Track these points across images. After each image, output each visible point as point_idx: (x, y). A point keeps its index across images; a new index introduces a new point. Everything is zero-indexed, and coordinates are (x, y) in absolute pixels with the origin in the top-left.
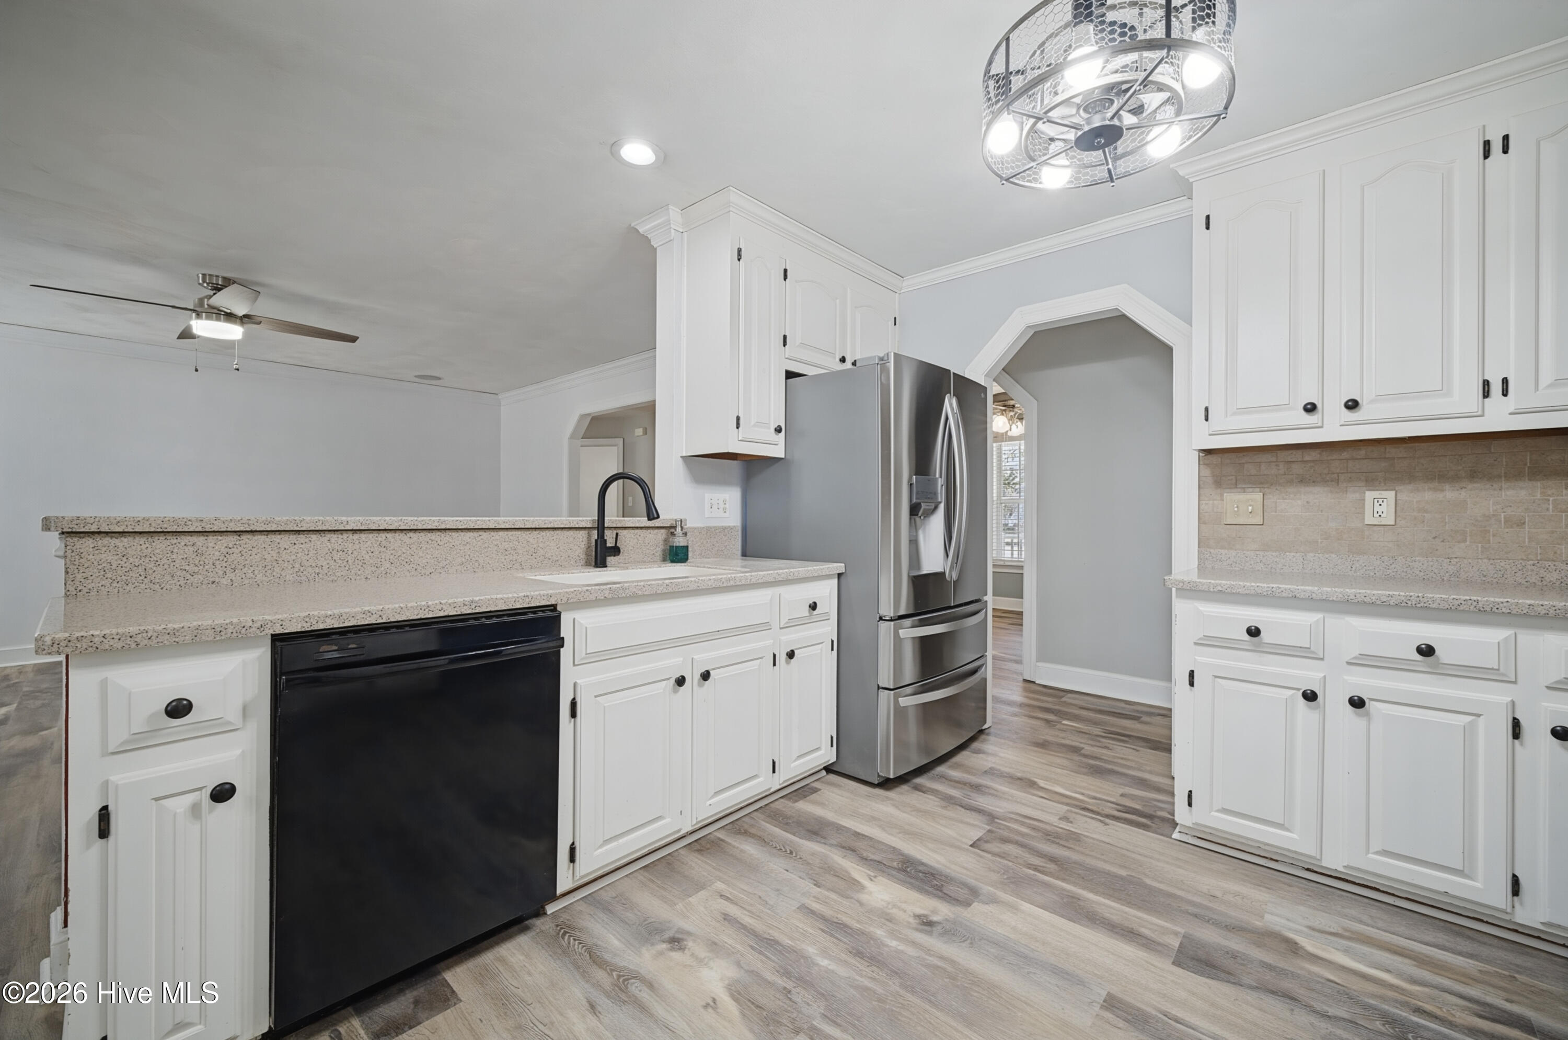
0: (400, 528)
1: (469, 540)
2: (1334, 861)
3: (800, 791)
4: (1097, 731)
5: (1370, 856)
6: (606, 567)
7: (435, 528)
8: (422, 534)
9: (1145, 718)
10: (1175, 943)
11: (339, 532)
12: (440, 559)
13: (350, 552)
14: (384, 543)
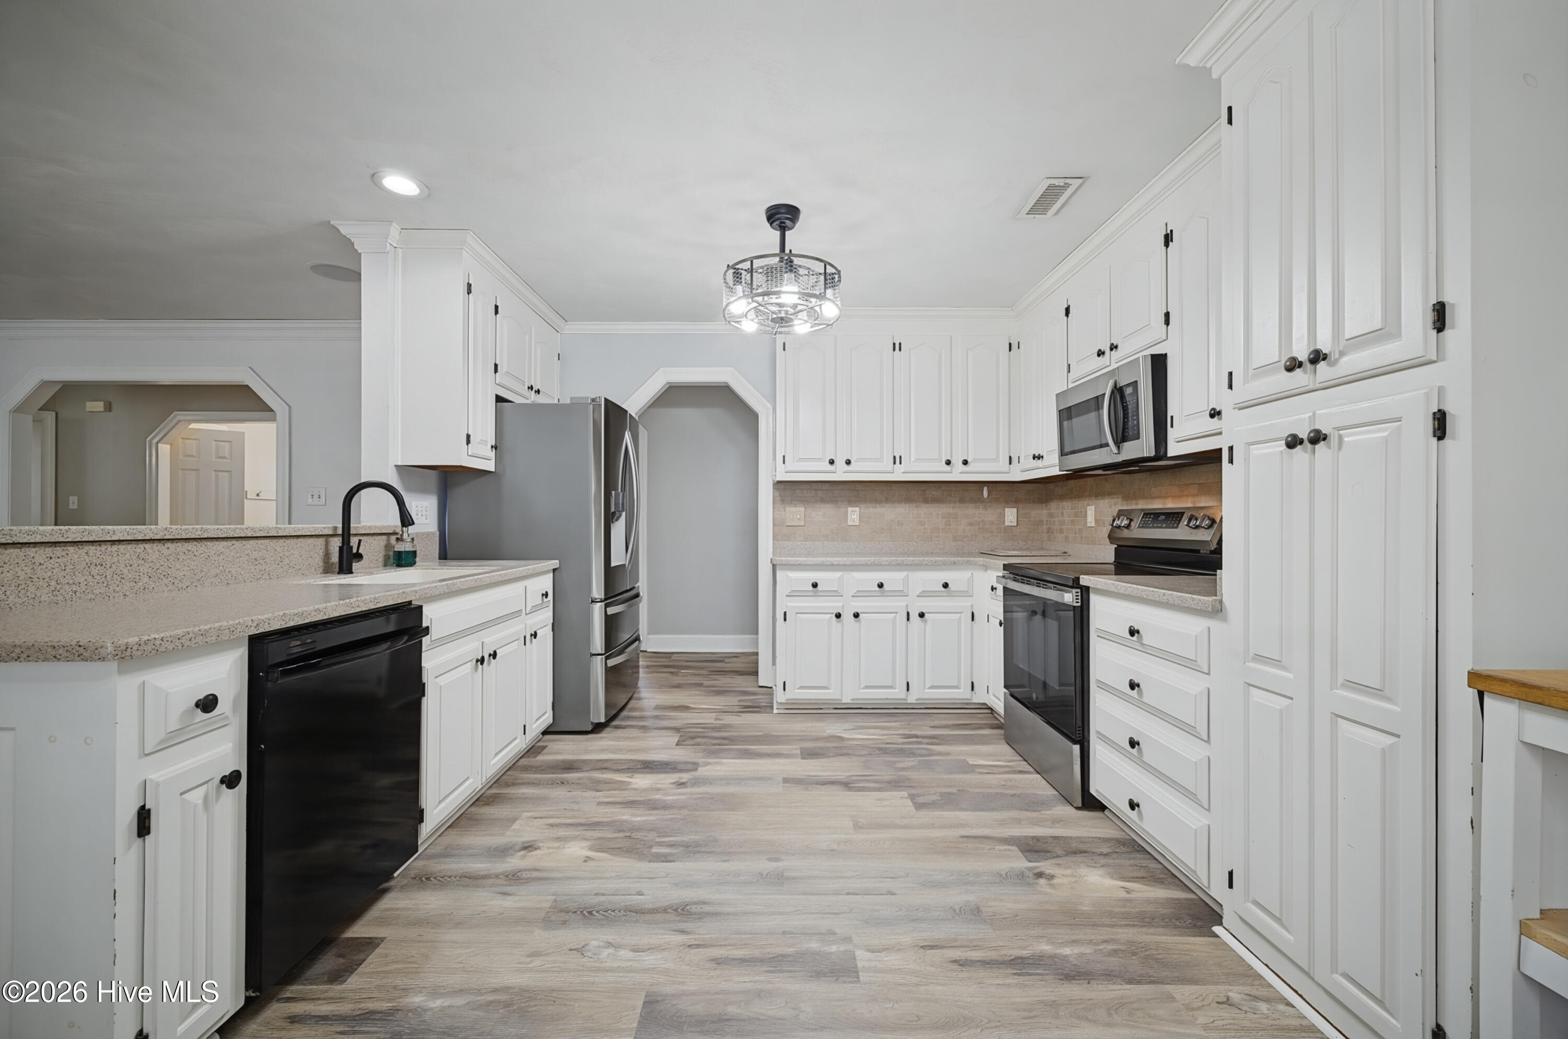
0: (165, 538)
1: (223, 550)
2: (847, 699)
3: (532, 750)
4: (705, 672)
5: (861, 691)
6: (352, 573)
7: (198, 537)
8: (179, 544)
9: (727, 660)
10: (799, 752)
11: (97, 543)
12: (196, 571)
13: (108, 566)
14: (142, 555)
